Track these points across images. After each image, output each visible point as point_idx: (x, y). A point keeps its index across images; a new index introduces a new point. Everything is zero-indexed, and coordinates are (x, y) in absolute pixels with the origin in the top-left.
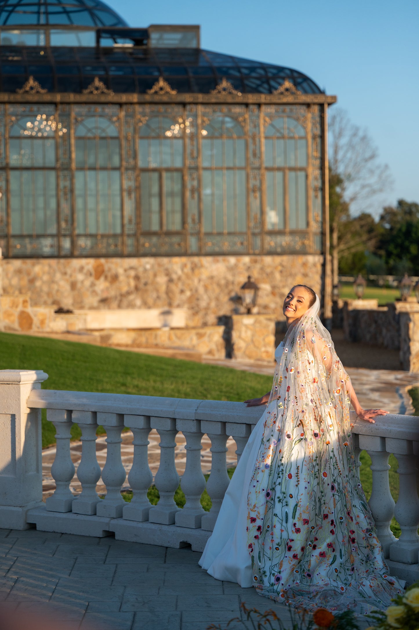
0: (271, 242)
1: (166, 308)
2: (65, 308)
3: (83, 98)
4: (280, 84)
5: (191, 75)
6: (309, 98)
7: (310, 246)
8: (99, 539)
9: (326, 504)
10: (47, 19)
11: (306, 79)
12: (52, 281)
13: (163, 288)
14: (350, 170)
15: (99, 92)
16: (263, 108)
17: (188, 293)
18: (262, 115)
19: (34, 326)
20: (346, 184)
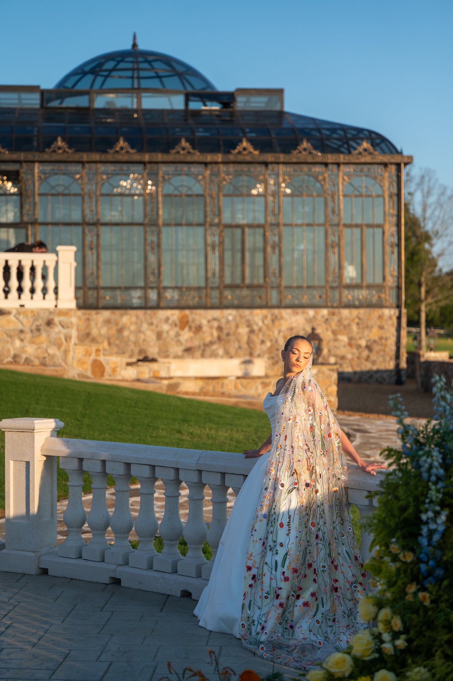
0: (348, 296)
1: (247, 358)
2: (151, 356)
3: (170, 158)
4: (359, 144)
5: (273, 136)
6: (386, 158)
7: (386, 299)
8: (106, 585)
9: (311, 553)
10: (139, 84)
11: (384, 140)
12: (139, 331)
13: (245, 339)
14: (437, 227)
15: (185, 152)
16: (342, 167)
17: (268, 344)
18: (341, 174)
19: (106, 374)
20: (434, 241)
